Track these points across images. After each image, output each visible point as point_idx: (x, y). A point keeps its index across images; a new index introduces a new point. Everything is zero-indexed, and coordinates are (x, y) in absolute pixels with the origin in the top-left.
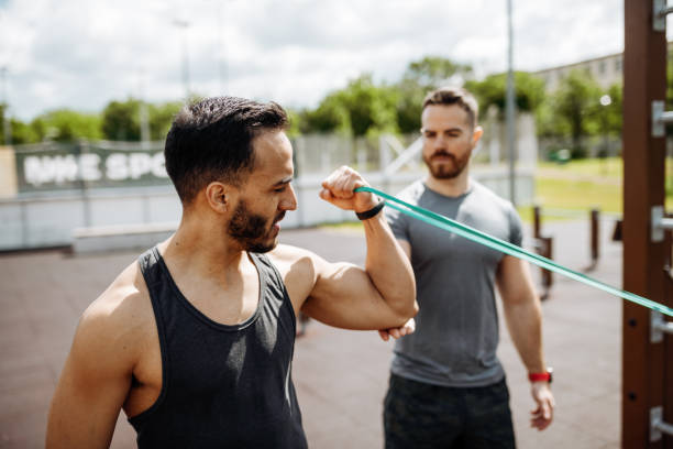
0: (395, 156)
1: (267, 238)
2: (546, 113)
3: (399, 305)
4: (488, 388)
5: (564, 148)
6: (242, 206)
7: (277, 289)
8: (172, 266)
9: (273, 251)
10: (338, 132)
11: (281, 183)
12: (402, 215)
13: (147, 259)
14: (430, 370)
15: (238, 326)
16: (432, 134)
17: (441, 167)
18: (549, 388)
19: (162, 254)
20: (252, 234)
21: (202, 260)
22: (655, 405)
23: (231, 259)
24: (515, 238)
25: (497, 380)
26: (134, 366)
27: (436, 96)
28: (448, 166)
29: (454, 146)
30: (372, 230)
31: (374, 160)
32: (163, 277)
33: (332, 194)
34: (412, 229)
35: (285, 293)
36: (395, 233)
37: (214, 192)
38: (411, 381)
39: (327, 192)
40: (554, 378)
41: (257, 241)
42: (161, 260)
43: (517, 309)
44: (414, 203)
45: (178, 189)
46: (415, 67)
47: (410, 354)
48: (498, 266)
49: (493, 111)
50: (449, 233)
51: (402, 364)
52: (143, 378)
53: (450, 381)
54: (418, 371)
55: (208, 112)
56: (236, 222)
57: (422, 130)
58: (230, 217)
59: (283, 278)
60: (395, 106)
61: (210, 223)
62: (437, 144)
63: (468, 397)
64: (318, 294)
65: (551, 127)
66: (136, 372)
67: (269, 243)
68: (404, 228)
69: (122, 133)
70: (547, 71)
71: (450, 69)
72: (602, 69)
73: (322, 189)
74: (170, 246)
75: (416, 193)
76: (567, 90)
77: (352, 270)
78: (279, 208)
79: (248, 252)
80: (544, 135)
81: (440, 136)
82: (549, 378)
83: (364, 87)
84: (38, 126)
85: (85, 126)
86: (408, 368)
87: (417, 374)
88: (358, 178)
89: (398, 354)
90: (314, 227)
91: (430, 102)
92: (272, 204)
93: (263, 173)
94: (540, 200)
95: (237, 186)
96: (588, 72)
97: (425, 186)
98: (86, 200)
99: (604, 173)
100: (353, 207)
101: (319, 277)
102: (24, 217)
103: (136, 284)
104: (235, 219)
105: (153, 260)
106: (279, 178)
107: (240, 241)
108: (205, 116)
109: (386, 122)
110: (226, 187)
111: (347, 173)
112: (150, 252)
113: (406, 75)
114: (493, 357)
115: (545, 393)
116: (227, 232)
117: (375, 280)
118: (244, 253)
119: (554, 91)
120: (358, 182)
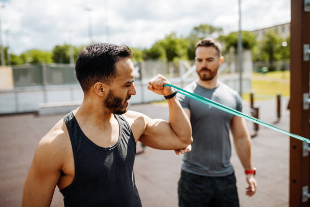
0: (187, 70)
1: (122, 107)
2: (257, 50)
3: (184, 138)
4: (226, 177)
5: (265, 66)
6: (111, 93)
7: (127, 131)
8: (79, 120)
9: (126, 113)
10: (160, 59)
11: (129, 82)
12: (186, 97)
13: (68, 118)
14: (199, 168)
15: (109, 148)
16: (200, 60)
17: (204, 75)
18: (254, 177)
19: (74, 115)
20: (116, 106)
21: (93, 118)
22: (305, 185)
23: (106, 117)
24: (239, 108)
25: (230, 173)
26: (62, 166)
27: (203, 42)
28: (208, 75)
29: (210, 66)
30: (171, 104)
31: (177, 72)
32: (75, 126)
33: (153, 87)
34: (191, 104)
35: (131, 133)
36: (182, 106)
37: (98, 87)
38: (190, 174)
39: (151, 86)
40: (257, 172)
41: (118, 109)
42: (74, 118)
43: (240, 141)
44: (192, 92)
45: (82, 86)
46: (196, 29)
47: (190, 161)
48: (231, 121)
49: (232, 50)
50: (208, 105)
51: (186, 166)
52: (66, 172)
53: (209, 174)
54: (194, 169)
55: (95, 50)
56: (108, 100)
57: (196, 58)
58: (105, 98)
59: (131, 126)
60: (186, 47)
61: (97, 101)
62: (203, 64)
63: (217, 181)
64: (147, 133)
65: (259, 57)
66: (63, 169)
67: (123, 110)
68: (187, 103)
69: (61, 60)
70: (257, 31)
71: (212, 30)
72: (283, 29)
73: (149, 85)
74: (78, 111)
75: (193, 87)
76: (267, 39)
77: (162, 123)
78: (128, 94)
79: (114, 114)
80: (256, 61)
81: (204, 61)
82: (254, 173)
83: (173, 38)
84: (23, 57)
85: (45, 57)
86: (189, 168)
87: (193, 171)
88: (165, 80)
89: (185, 161)
90: (149, 103)
91: (199, 45)
92: (125, 92)
93: (121, 78)
94: (254, 91)
95: (108, 84)
96: (276, 31)
97: (197, 84)
98: (44, 90)
99: (284, 78)
100: (163, 93)
101: (147, 126)
102: (16, 99)
103: (63, 129)
104: (107, 99)
105: (71, 118)
106: (127, 80)
107: (111, 109)
108: (93, 52)
109: (182, 55)
110: (103, 85)
111: (160, 78)
112: (69, 114)
113: (192, 33)
114: (229, 163)
115: (252, 179)
116: (104, 105)
117: (173, 127)
118: (112, 115)
119: (260, 40)
120: (166, 82)
